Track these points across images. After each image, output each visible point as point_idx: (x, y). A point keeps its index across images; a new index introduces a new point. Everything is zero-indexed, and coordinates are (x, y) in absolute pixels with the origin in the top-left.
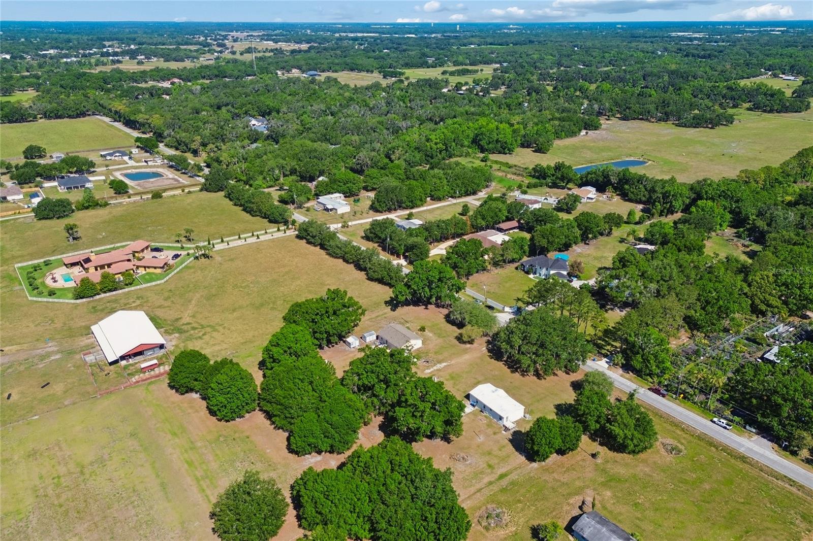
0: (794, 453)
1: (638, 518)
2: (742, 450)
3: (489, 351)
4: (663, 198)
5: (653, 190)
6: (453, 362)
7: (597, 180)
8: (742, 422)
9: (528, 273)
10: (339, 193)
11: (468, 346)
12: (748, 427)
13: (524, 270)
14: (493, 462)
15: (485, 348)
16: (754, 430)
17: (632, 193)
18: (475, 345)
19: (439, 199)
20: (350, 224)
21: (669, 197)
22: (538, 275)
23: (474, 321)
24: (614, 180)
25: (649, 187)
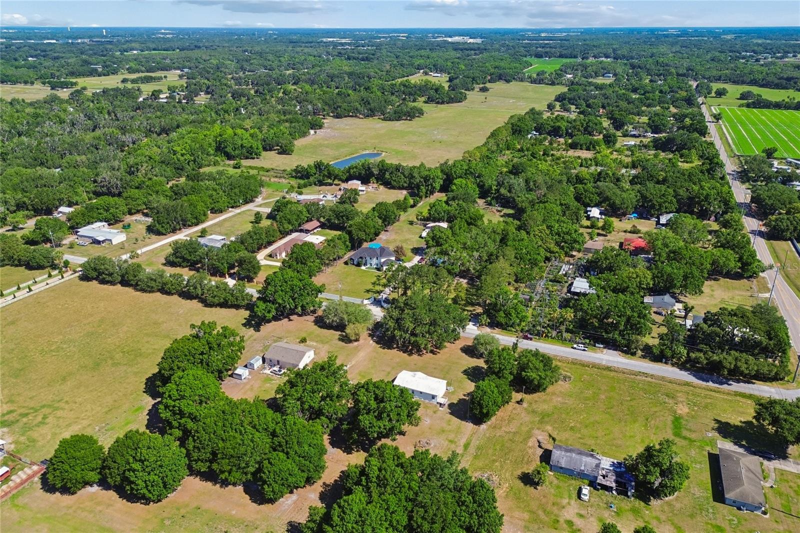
0: (634, 354)
1: (580, 438)
2: (604, 363)
3: (377, 343)
4: (425, 182)
5: (411, 176)
6: (353, 363)
7: (360, 174)
8: (592, 342)
9: (359, 265)
10: (101, 221)
11: (356, 344)
12: (597, 345)
13: (353, 264)
14: (451, 436)
15: (371, 342)
16: (602, 346)
17: (395, 181)
18: (361, 341)
19: (221, 211)
20: (139, 252)
21: (429, 180)
22: (369, 266)
23: (353, 319)
24: (376, 171)
25: (406, 173)
